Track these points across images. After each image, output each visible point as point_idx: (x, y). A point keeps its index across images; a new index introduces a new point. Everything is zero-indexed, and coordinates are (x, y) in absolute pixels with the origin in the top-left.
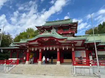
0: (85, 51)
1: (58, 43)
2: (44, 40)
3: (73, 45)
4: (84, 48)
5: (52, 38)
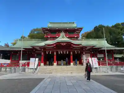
0: (89, 54)
1: (72, 47)
2: (62, 44)
3: (84, 49)
4: (89, 51)
5: (69, 43)
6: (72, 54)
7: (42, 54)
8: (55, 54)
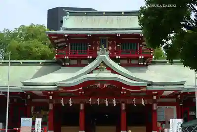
1: (125, 92)
2: (99, 85)
3: (155, 97)
4: (174, 100)
6: (123, 108)
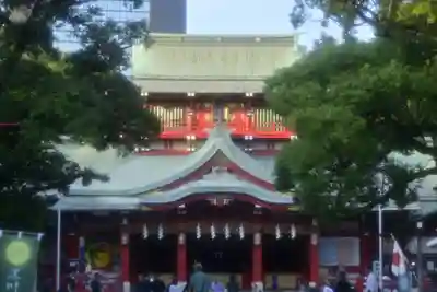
1: (260, 213)
2: (214, 201)
3: (315, 223)
7: (125, 239)
8: (182, 239)
